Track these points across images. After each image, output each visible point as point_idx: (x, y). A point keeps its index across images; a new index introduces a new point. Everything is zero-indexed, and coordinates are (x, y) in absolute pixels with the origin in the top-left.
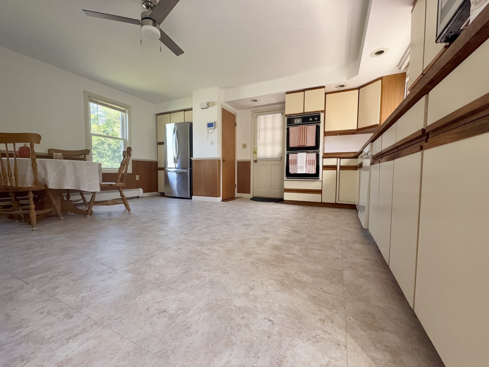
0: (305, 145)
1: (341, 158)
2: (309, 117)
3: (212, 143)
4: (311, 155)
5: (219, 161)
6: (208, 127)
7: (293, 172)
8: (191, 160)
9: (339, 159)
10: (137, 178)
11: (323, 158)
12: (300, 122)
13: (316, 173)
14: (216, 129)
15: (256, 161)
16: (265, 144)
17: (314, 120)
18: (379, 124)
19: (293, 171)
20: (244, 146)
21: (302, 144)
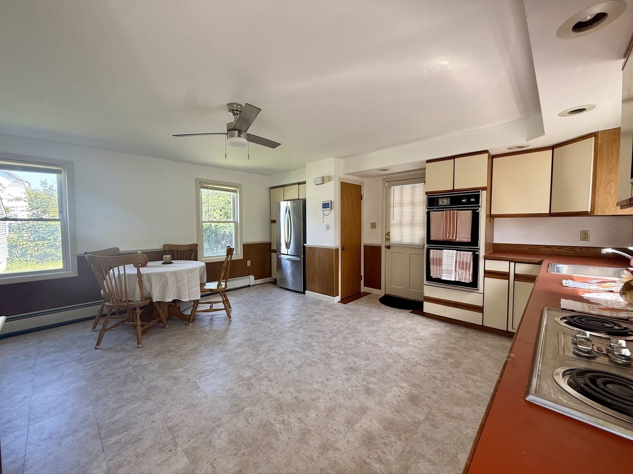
0: (454, 239)
1: (515, 262)
2: (462, 197)
3: (328, 228)
4: (464, 254)
5: (337, 250)
6: (323, 208)
7: (436, 276)
8: (304, 247)
9: (514, 263)
10: (249, 263)
11: (485, 259)
12: (447, 204)
13: (472, 281)
14: (333, 211)
15: (388, 247)
16: (401, 225)
17: (469, 202)
18: (591, 212)
19: (436, 274)
20: (373, 226)
21: (449, 237)
